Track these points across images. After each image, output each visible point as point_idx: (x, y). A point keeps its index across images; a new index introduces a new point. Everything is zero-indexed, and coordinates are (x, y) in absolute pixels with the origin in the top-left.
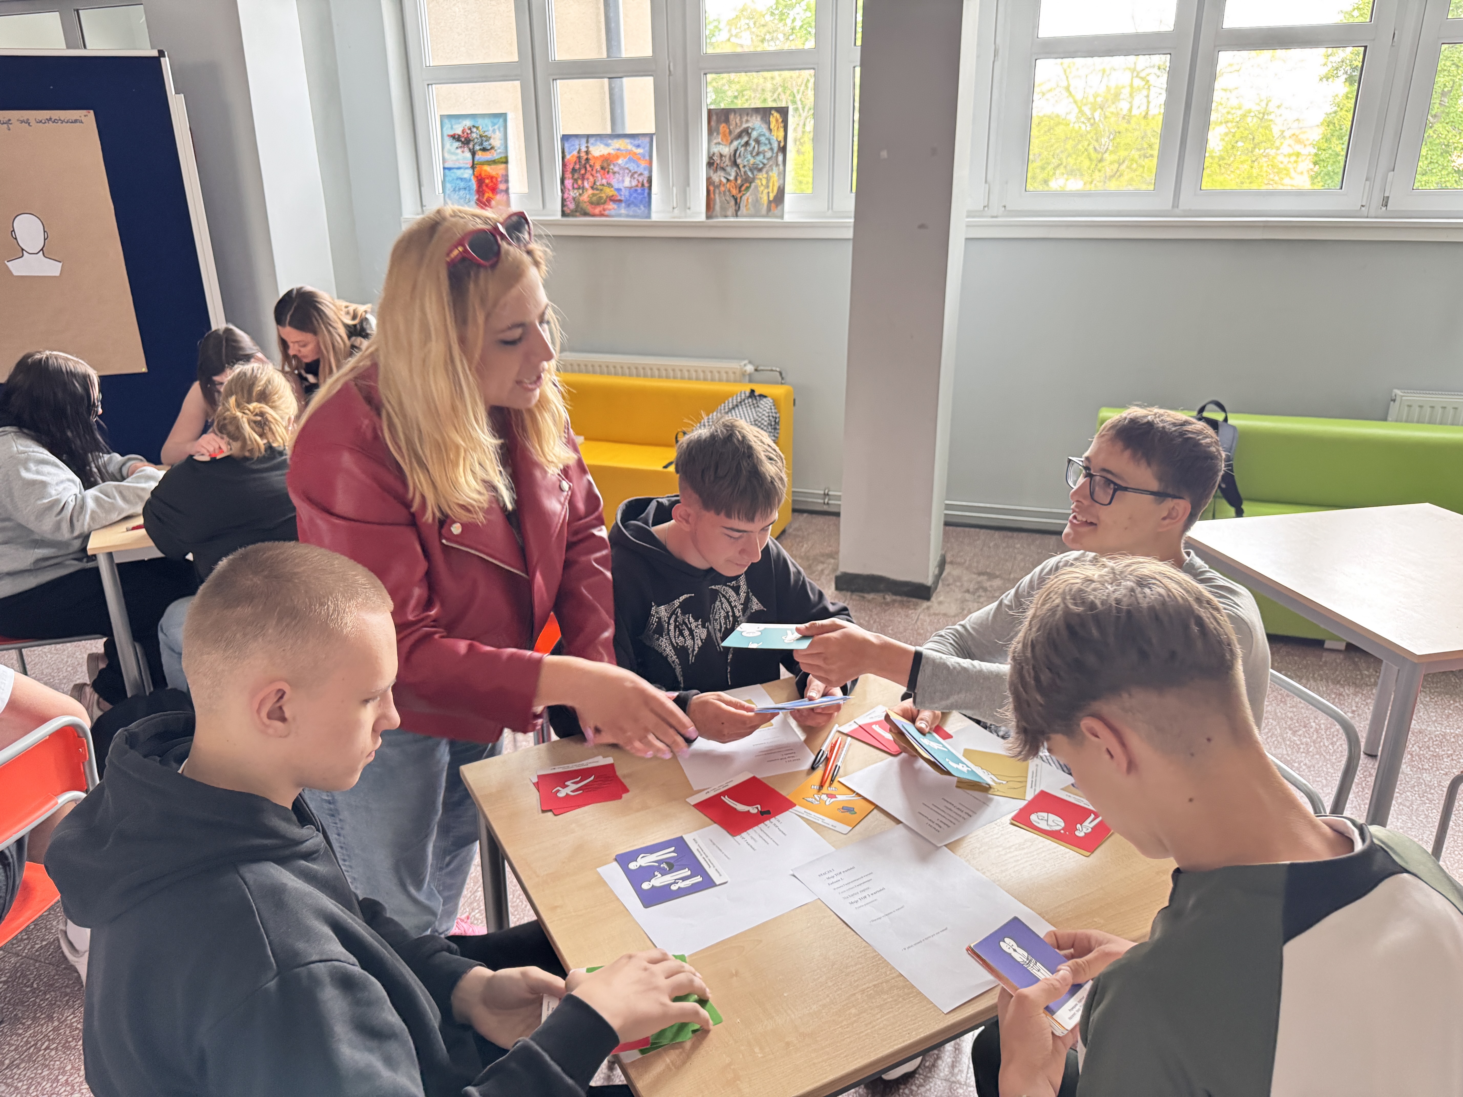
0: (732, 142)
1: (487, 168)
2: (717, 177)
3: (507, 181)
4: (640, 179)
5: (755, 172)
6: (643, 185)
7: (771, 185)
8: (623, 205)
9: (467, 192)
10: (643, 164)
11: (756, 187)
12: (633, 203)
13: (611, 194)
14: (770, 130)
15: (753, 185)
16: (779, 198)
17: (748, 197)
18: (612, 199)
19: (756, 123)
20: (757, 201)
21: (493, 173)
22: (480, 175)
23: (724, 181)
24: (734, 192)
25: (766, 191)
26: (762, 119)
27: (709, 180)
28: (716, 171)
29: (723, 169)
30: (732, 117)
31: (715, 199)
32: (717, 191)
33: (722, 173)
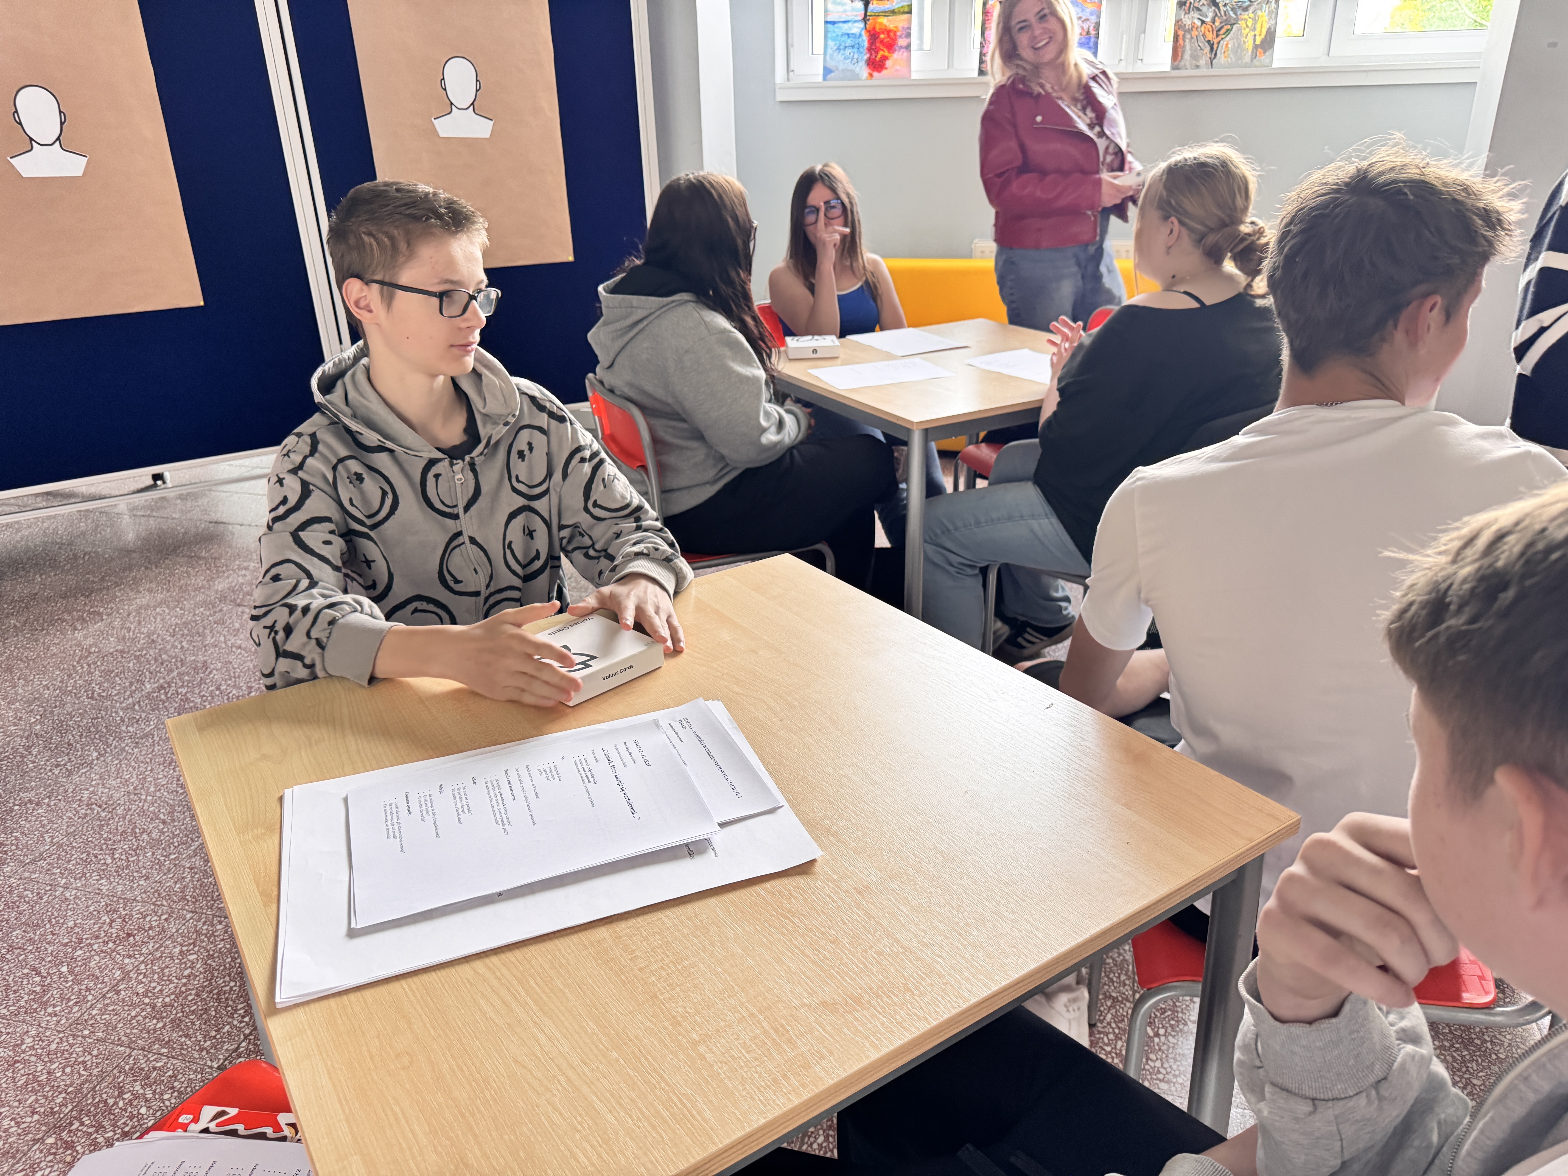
1: (883, 20)
2: (1187, 21)
3: (909, 35)
4: (1086, 26)
5: (1239, 12)
6: (1088, 33)
7: (1258, 26)
9: (855, 50)
10: (1090, 8)
11: (1239, 30)
15: (1235, 26)
16: (1268, 41)
17: (1228, 42)
20: (1240, 47)
21: (891, 26)
22: (874, 28)
23: (1198, 23)
24: (1210, 36)
25: (1252, 33)
27: (1178, 23)
28: (1188, 12)
29: (1198, 9)
31: (1184, 46)
32: (1188, 36)
33: (1196, 15)
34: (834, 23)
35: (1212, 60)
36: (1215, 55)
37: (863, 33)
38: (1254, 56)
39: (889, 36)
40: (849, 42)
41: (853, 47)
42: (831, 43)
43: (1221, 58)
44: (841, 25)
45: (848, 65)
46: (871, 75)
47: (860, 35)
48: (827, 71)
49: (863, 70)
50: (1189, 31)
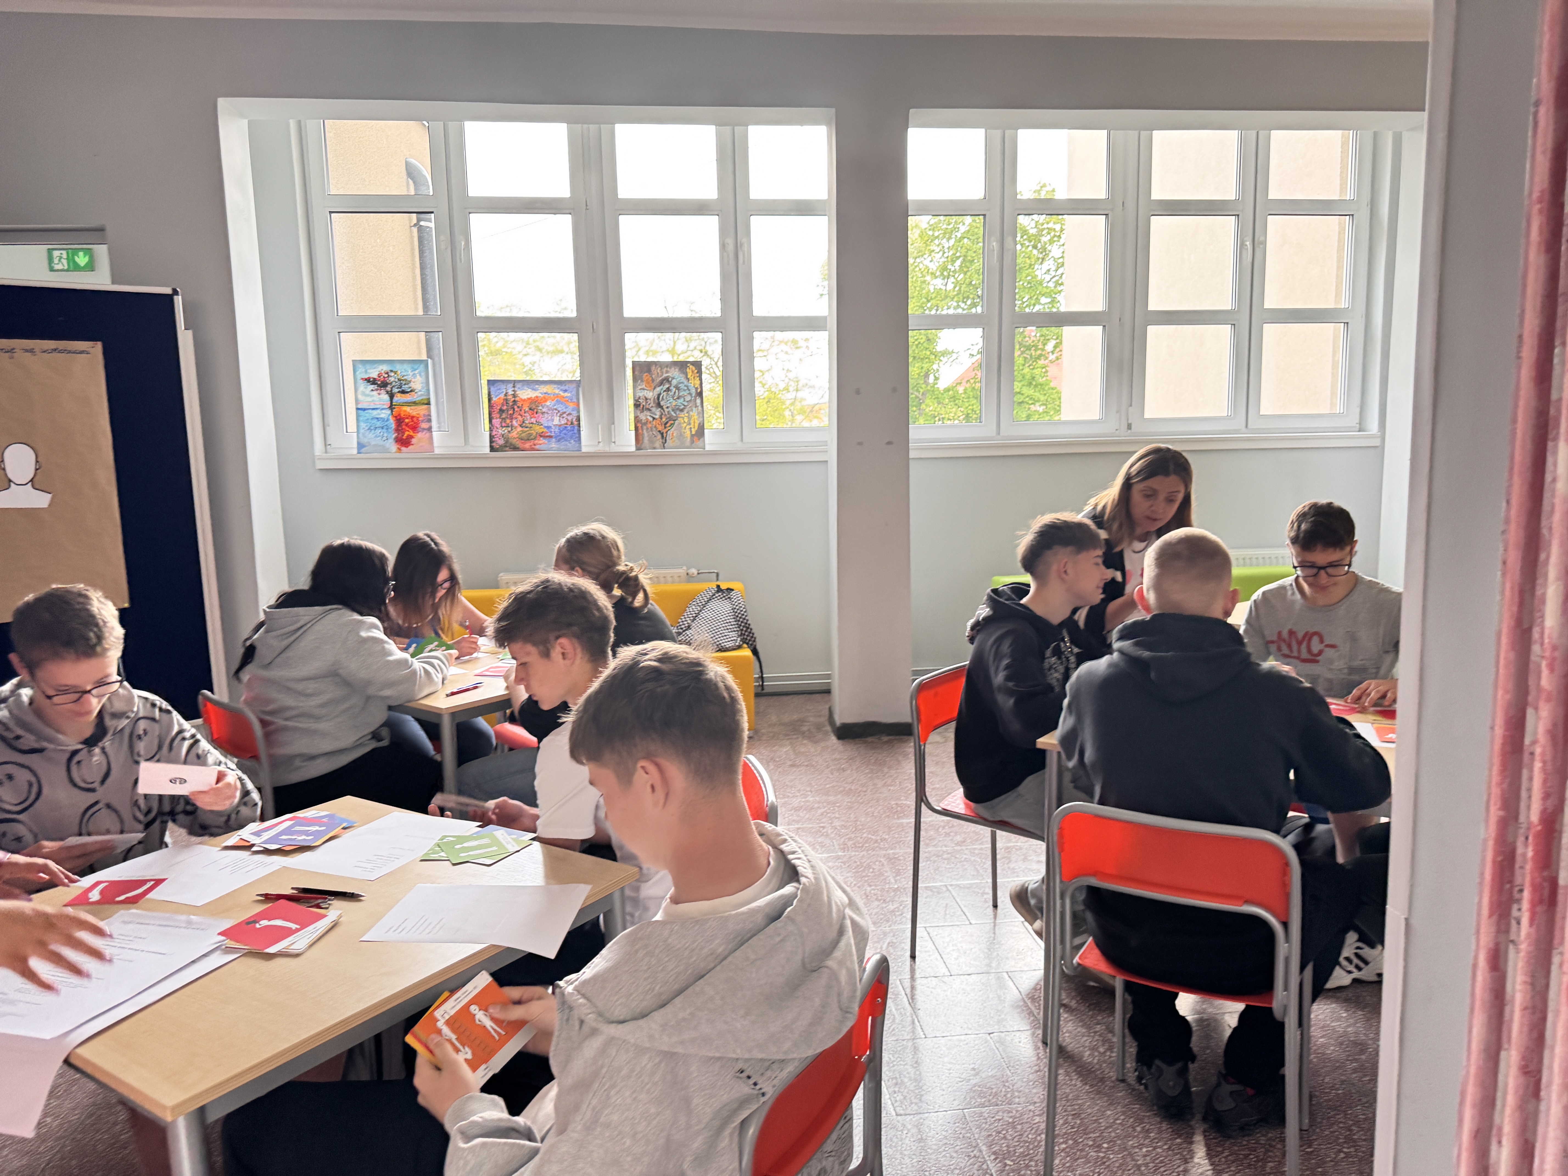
0: (655, 388)
1: (407, 409)
2: (643, 417)
3: (430, 421)
4: (570, 418)
5: (678, 412)
6: (572, 423)
7: (692, 422)
8: (554, 440)
9: (384, 430)
10: (571, 406)
11: (680, 424)
12: (563, 438)
13: (541, 431)
14: (688, 379)
16: (700, 432)
17: (672, 432)
18: (542, 435)
19: (674, 373)
20: (681, 436)
21: (414, 414)
22: (399, 415)
23: (651, 419)
24: (660, 428)
25: (688, 427)
26: (680, 369)
27: (636, 417)
28: (642, 411)
29: (649, 410)
30: (653, 368)
31: (643, 434)
32: (645, 427)
33: (648, 413)
34: (364, 410)
35: (664, 444)
36: (666, 440)
37: (390, 417)
38: (692, 442)
39: (413, 421)
40: (379, 424)
41: (382, 428)
42: (363, 425)
43: (669, 442)
44: (370, 411)
45: (378, 441)
46: (399, 449)
47: (388, 420)
48: (360, 446)
49: (393, 447)
50: (645, 424)
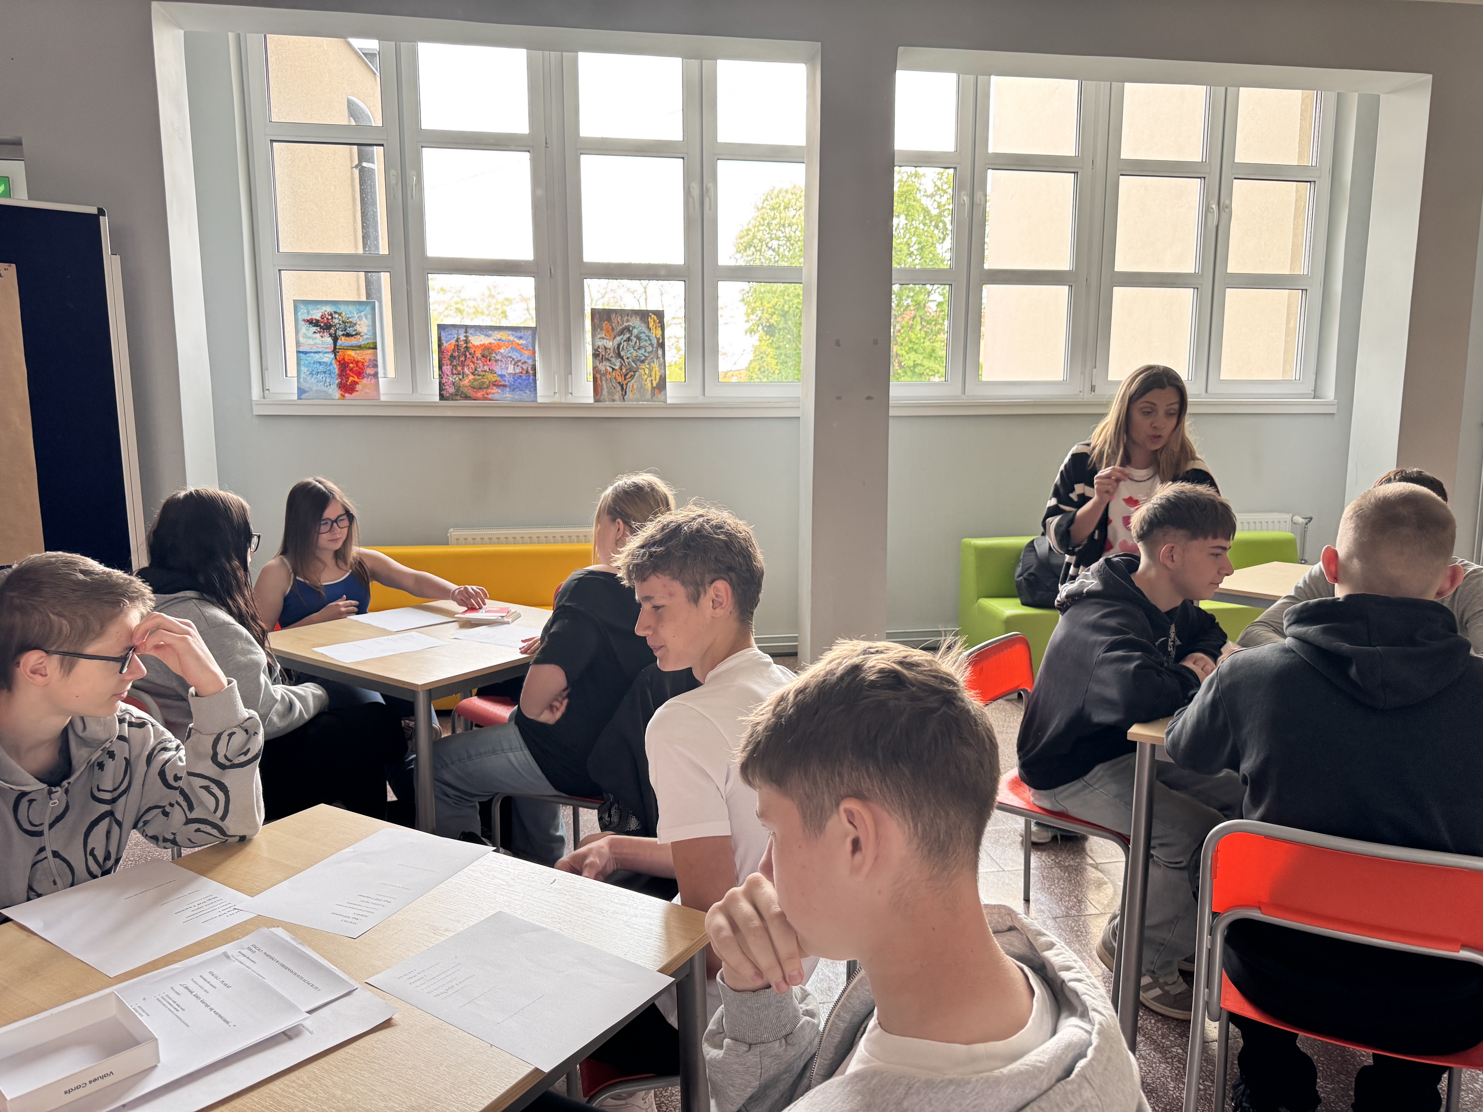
0: (614, 338)
1: (352, 353)
2: (602, 367)
4: (525, 367)
5: (638, 363)
6: (527, 372)
7: (653, 374)
8: (508, 389)
10: (527, 354)
11: (640, 375)
12: (518, 387)
13: (494, 379)
14: (649, 329)
15: (637, 373)
16: (662, 385)
17: (633, 384)
18: (495, 384)
19: (636, 323)
20: (642, 388)
21: (359, 358)
22: (343, 359)
23: (610, 370)
24: (620, 379)
25: (649, 379)
26: (641, 319)
27: (595, 369)
28: (601, 361)
29: (609, 360)
30: (613, 316)
31: (602, 385)
32: (604, 378)
33: (608, 364)
35: (623, 396)
36: (626, 392)
38: (653, 394)
39: (357, 366)
43: (629, 395)
46: (343, 396)
50: (604, 375)
